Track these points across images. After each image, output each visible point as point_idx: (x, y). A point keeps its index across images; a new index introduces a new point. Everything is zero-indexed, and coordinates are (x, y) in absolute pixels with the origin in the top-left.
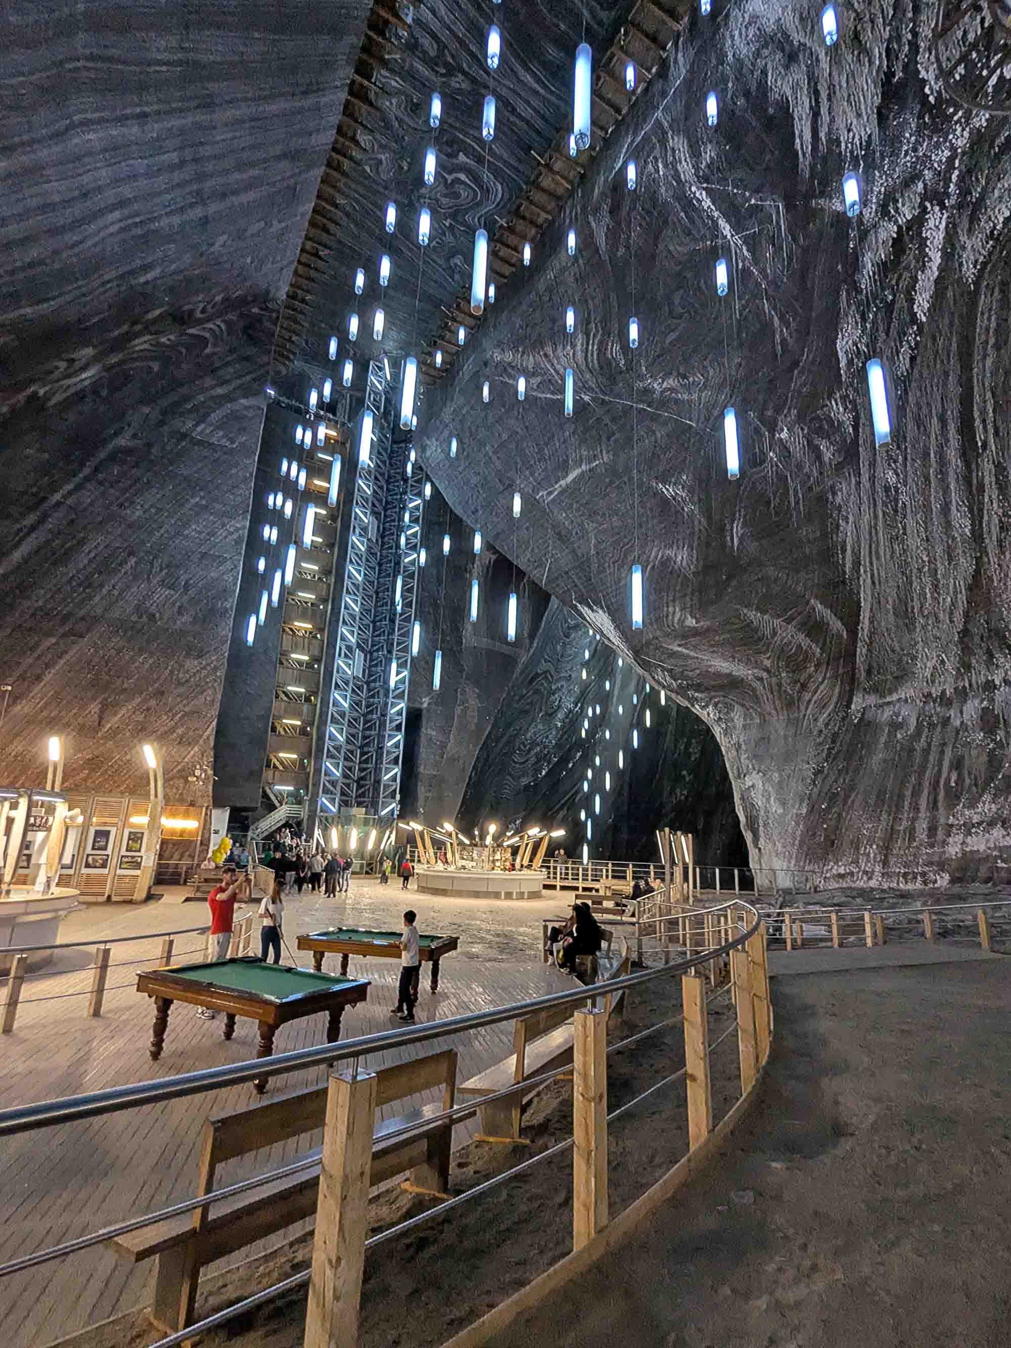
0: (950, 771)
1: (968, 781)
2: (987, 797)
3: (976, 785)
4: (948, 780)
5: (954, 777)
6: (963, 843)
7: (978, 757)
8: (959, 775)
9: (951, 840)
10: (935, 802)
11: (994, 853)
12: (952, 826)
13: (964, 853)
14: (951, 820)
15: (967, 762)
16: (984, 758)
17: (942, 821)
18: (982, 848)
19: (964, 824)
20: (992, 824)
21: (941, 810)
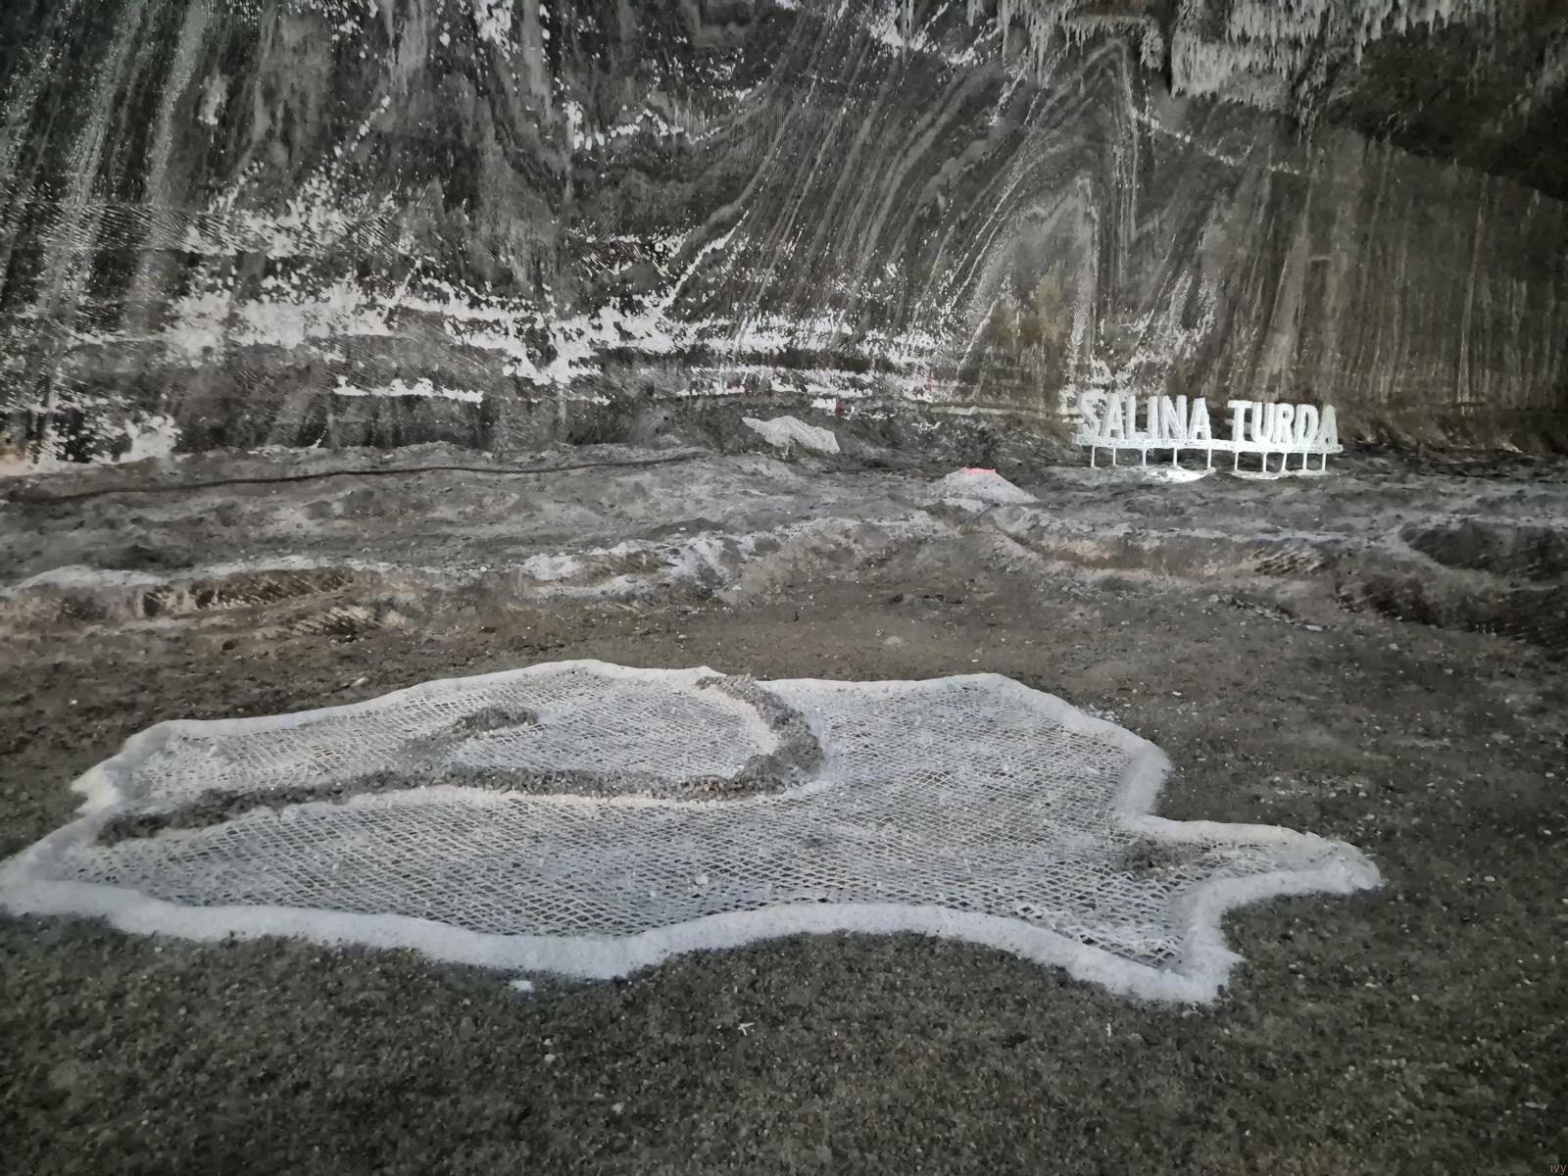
0: (202, 72)
1: (261, 123)
2: (318, 186)
3: (287, 140)
4: (195, 100)
5: (216, 94)
6: (232, 320)
7: (300, 50)
8: (233, 92)
9: (186, 306)
10: (137, 165)
11: (328, 357)
12: (194, 260)
13: (234, 353)
14: (193, 241)
15: (265, 57)
16: (319, 62)
17: (158, 238)
18: (292, 339)
19: (240, 259)
20: (329, 269)
21: (158, 199)
